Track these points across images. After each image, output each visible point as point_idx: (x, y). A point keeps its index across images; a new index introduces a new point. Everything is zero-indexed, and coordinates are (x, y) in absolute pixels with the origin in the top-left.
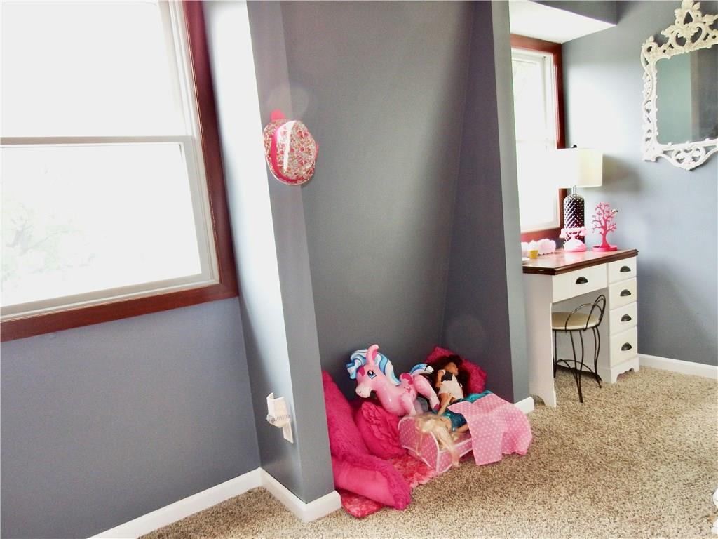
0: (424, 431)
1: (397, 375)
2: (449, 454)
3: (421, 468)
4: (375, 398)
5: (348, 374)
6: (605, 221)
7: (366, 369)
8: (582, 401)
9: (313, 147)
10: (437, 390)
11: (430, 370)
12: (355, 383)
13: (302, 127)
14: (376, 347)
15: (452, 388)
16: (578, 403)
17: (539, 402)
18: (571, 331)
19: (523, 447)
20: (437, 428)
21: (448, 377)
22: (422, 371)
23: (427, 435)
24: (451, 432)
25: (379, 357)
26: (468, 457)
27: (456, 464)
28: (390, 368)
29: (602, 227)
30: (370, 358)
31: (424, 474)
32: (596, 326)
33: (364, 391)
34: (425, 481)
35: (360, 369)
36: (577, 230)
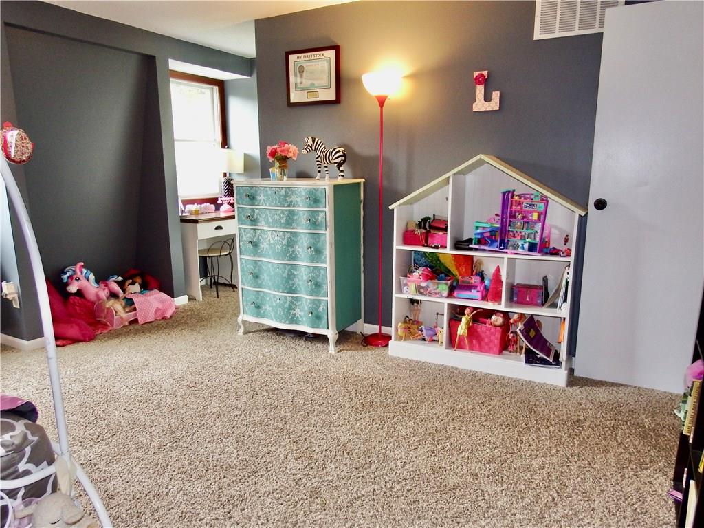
0: (107, 306)
1: (97, 281)
2: (122, 318)
3: (105, 326)
4: (80, 293)
5: (62, 279)
7: (74, 277)
8: (218, 297)
9: (30, 146)
11: (120, 278)
12: (67, 284)
13: (24, 135)
14: (82, 263)
15: (136, 288)
16: (216, 298)
17: (191, 299)
18: (212, 257)
19: (168, 315)
20: (117, 306)
21: (133, 284)
22: (114, 279)
23: (108, 309)
24: (124, 308)
25: (84, 271)
26: (135, 321)
27: (127, 323)
28: (92, 277)
30: (78, 271)
31: (106, 329)
32: (229, 254)
33: (73, 288)
34: (106, 331)
35: (70, 277)
36: (228, 199)
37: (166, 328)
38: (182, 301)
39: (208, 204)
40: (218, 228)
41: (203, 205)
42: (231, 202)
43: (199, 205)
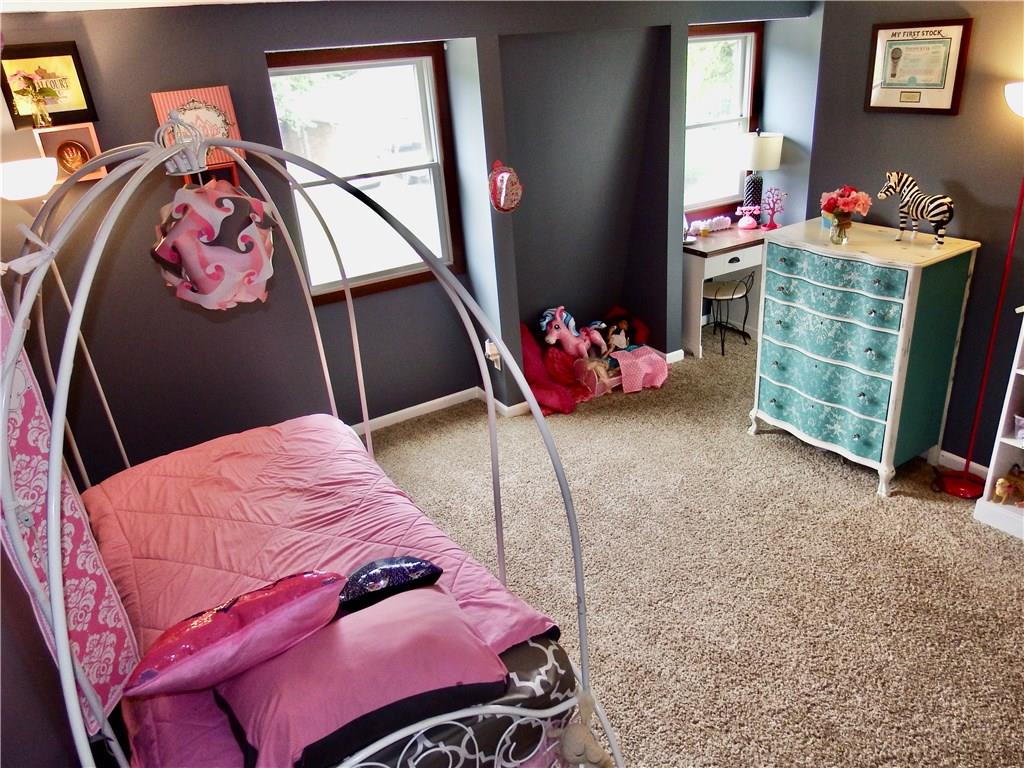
0: (589, 368)
1: (578, 328)
2: (604, 384)
3: (585, 392)
4: (559, 344)
5: (541, 327)
6: (774, 204)
7: (554, 324)
8: (723, 354)
9: (520, 192)
10: (607, 341)
11: (604, 325)
12: (546, 333)
13: (514, 179)
14: (563, 307)
15: (620, 340)
16: (720, 356)
17: (688, 354)
18: (719, 300)
19: (659, 384)
20: (598, 368)
21: (617, 332)
22: (596, 326)
23: (591, 371)
24: (608, 371)
25: (565, 315)
26: (619, 388)
27: (610, 391)
28: (572, 323)
29: (770, 208)
30: (557, 316)
31: (586, 396)
32: (745, 296)
33: (552, 339)
34: (586, 400)
35: (549, 324)
36: (752, 208)
37: (655, 406)
38: (676, 356)
39: (722, 217)
40: (735, 260)
41: (715, 219)
42: (755, 213)
43: (709, 221)
